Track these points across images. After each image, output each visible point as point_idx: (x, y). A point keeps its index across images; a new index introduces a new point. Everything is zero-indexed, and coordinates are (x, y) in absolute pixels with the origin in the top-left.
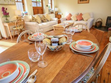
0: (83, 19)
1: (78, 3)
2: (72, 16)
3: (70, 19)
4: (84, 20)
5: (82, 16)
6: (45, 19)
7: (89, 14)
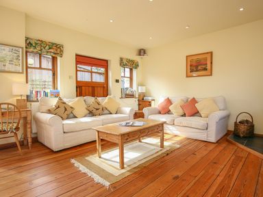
0: (198, 112)
1: (187, 77)
2: (171, 104)
3: (168, 112)
4: (202, 115)
5: (196, 105)
6: (97, 109)
7: (214, 101)
